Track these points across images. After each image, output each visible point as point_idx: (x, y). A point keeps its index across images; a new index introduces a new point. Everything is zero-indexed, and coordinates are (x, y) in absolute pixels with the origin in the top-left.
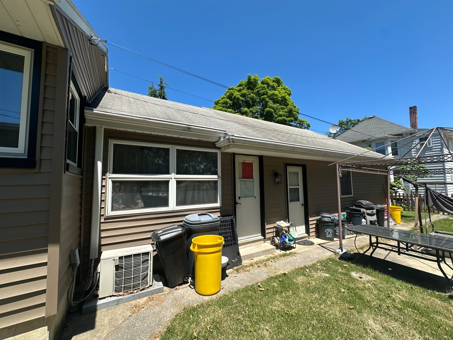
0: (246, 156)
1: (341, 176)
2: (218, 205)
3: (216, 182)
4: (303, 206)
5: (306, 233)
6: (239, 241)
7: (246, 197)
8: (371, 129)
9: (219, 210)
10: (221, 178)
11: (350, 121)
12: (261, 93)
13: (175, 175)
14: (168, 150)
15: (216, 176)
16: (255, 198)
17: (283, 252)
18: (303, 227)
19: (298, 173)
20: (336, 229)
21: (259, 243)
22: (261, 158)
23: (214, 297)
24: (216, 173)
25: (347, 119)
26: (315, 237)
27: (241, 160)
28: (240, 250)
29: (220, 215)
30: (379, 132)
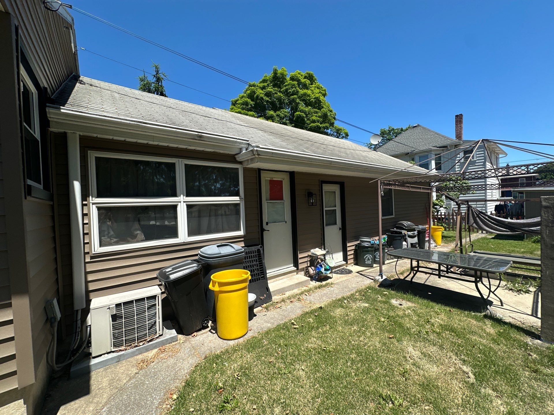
0: (274, 172)
1: (383, 195)
2: (241, 233)
3: (237, 205)
4: (341, 230)
5: (343, 261)
6: (268, 275)
7: (275, 222)
8: (415, 140)
9: (243, 239)
10: (243, 200)
11: (393, 129)
12: (290, 92)
13: (185, 197)
14: (174, 165)
15: (237, 198)
16: (286, 223)
17: (318, 284)
18: (341, 254)
19: (335, 192)
20: (376, 254)
21: (291, 275)
22: (292, 174)
23: (241, 340)
24: (237, 194)
25: (389, 128)
26: (353, 264)
27: (268, 177)
28: (269, 284)
29: (245, 244)
30: (423, 144)
